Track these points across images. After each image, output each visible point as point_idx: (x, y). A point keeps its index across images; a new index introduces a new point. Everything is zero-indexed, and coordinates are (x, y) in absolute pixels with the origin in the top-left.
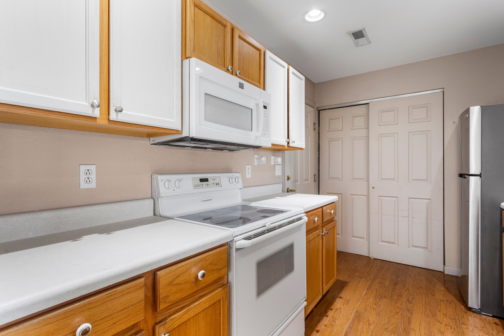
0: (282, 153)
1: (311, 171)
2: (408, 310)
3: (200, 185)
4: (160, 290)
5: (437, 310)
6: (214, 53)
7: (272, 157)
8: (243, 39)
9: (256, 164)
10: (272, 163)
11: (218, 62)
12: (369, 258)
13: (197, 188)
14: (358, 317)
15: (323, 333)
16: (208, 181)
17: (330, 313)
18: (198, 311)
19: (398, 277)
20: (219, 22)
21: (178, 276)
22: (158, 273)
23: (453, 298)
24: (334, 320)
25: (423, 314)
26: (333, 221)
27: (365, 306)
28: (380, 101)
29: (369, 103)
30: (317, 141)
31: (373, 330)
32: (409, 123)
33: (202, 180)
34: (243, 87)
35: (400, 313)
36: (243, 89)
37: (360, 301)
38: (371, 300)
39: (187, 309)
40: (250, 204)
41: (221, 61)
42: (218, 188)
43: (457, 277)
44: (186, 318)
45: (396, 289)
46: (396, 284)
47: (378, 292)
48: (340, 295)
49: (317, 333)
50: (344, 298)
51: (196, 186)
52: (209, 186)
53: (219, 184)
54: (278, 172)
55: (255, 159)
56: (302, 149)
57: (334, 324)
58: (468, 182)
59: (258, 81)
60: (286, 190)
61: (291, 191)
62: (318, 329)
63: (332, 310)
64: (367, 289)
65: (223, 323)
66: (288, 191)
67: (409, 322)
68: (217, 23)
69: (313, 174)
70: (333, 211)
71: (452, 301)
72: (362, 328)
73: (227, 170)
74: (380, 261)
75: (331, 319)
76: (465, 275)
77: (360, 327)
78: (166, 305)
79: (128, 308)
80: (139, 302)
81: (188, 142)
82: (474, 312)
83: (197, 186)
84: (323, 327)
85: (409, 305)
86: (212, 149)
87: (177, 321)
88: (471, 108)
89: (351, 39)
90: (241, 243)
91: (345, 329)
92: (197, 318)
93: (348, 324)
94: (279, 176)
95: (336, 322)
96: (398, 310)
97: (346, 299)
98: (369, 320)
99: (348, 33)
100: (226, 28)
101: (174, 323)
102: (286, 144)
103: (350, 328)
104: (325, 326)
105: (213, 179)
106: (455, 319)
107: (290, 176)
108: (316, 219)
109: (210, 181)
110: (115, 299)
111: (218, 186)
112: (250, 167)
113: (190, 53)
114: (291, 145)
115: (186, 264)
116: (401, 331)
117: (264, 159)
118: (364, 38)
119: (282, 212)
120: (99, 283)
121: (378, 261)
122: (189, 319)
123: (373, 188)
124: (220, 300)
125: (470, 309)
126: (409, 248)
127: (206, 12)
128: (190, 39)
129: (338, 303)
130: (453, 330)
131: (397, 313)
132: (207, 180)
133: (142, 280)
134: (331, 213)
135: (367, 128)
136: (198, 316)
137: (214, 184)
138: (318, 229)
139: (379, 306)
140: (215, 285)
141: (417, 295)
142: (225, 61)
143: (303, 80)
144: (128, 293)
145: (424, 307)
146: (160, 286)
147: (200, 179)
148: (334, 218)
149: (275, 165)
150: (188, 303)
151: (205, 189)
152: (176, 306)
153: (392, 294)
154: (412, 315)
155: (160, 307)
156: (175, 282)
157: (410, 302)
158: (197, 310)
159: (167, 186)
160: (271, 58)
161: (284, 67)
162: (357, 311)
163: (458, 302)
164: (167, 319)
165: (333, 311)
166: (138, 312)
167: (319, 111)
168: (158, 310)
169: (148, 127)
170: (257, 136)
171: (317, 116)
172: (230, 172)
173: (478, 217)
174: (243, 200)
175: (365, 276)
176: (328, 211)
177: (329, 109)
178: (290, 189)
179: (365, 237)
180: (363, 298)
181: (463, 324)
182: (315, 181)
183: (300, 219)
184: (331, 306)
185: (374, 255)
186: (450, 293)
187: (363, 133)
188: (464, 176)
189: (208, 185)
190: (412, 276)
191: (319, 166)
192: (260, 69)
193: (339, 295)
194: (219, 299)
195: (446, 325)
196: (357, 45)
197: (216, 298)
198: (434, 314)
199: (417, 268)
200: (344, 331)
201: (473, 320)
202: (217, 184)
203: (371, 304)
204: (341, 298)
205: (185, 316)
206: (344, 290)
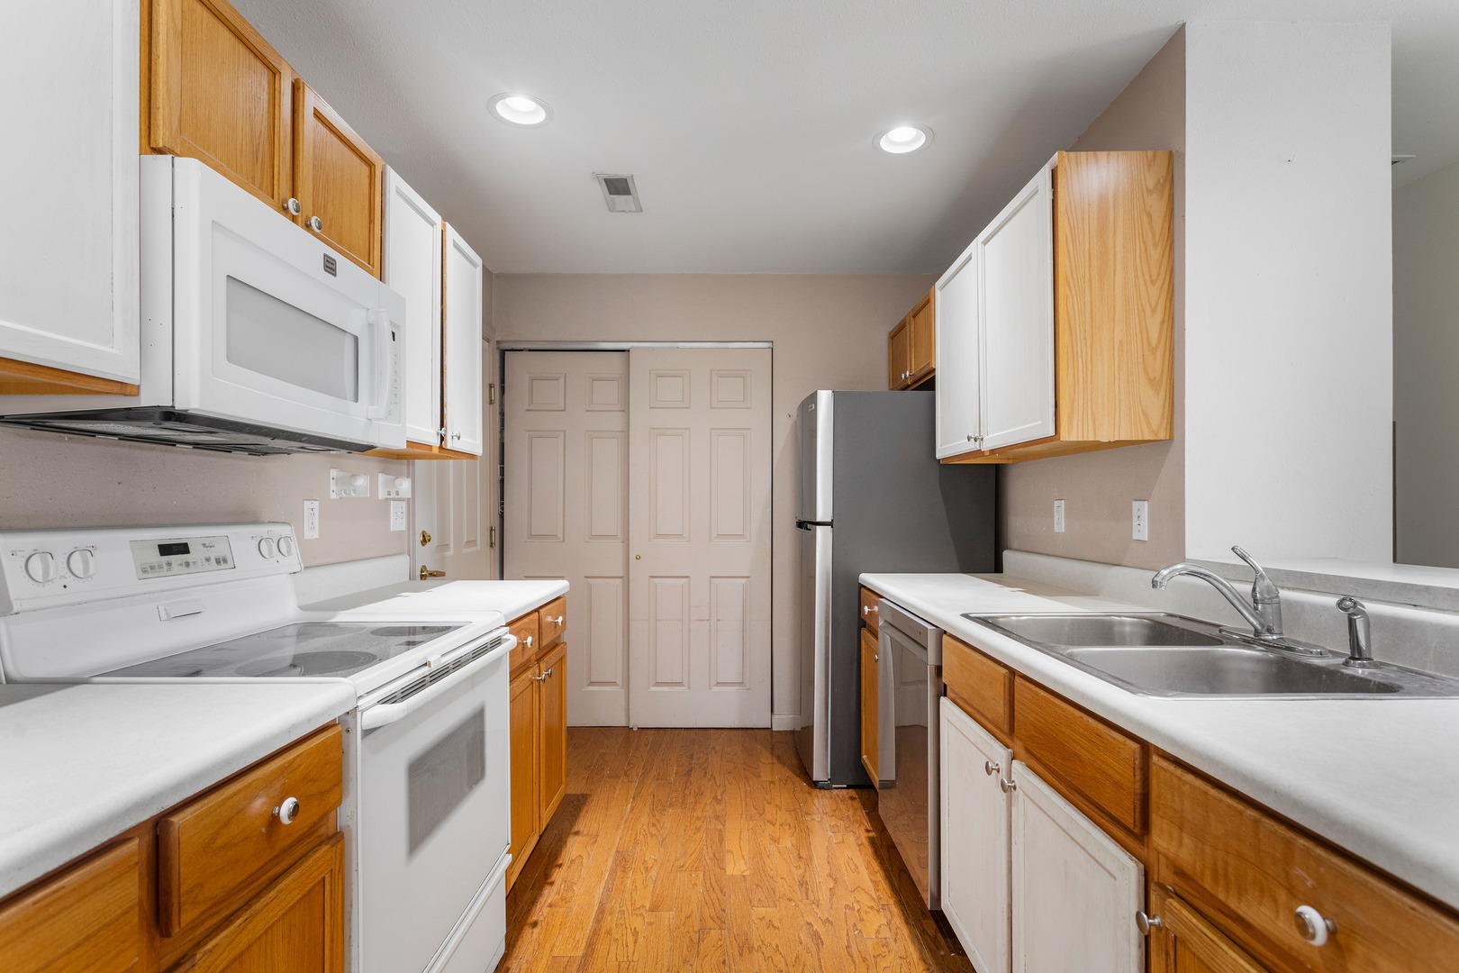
0: (408, 465)
1: (483, 518)
2: (717, 818)
3: (161, 567)
4: (182, 870)
5: (765, 802)
6: (241, 148)
7: (381, 477)
8: (327, 123)
9: (333, 496)
10: (382, 495)
11: (253, 178)
12: (628, 729)
13: (150, 575)
14: (622, 862)
15: (548, 923)
16: (189, 553)
17: (558, 876)
18: (273, 916)
19: (691, 757)
20: (258, 54)
21: (227, 824)
22: (176, 819)
23: (789, 773)
24: (570, 888)
25: (744, 816)
26: (557, 645)
27: (633, 837)
28: (653, 349)
29: (629, 351)
30: (498, 436)
31: (656, 878)
32: (712, 408)
33: (166, 550)
34: (335, 270)
35: (704, 828)
36: (335, 275)
37: (622, 827)
38: (644, 820)
39: (245, 917)
40: (331, 618)
41: (262, 178)
42: (223, 574)
43: (793, 732)
44: (244, 940)
45: (691, 783)
46: (689, 772)
47: (656, 800)
48: (575, 829)
49: (533, 928)
50: (585, 832)
51: (147, 570)
52: (192, 568)
53: (225, 561)
54: (397, 522)
55: (332, 482)
56: (472, 456)
57: (570, 894)
58: (814, 537)
59: (367, 254)
60: (418, 573)
61: (431, 574)
62: (534, 918)
63: (560, 866)
64: (634, 798)
65: (332, 941)
66: (422, 577)
67: (721, 841)
68: (252, 56)
69: (487, 526)
70: (560, 619)
71: (789, 780)
72: (634, 882)
73: (245, 517)
74: (653, 731)
75: (563, 886)
76: (807, 725)
77: (629, 880)
78: (196, 912)
79: (94, 934)
80: (125, 913)
81: (151, 424)
82: (822, 788)
83: (149, 569)
84: (546, 910)
85: (718, 808)
86: (197, 445)
87: (221, 954)
88: (819, 392)
89: (600, 191)
90: (373, 714)
91: (596, 898)
92: (269, 939)
93: (603, 885)
94: (400, 533)
95: (575, 888)
96: (698, 824)
97: (590, 833)
98: (645, 861)
99: (597, 176)
100: (277, 77)
101: (216, 960)
102: (436, 442)
103: (608, 890)
104: (550, 906)
105: (204, 544)
106: (794, 810)
107: (428, 532)
108: (530, 639)
109: (196, 553)
110: (59, 913)
111: (223, 566)
112: (316, 505)
113: (167, 134)
114: (450, 444)
115: (245, 787)
116: (709, 861)
117: (361, 482)
118: (630, 197)
119: (444, 630)
120: (19, 869)
121: (649, 731)
122: (250, 946)
123: (638, 558)
124: (324, 878)
125: (815, 785)
126: (711, 689)
127: (217, 13)
128: (168, 91)
129: (574, 848)
130: (793, 830)
131: (698, 829)
132: (182, 549)
133: (133, 845)
134: (556, 623)
135: (623, 411)
136: (270, 931)
137: (208, 560)
138: (528, 668)
139: (662, 828)
140: (306, 842)
141: (730, 784)
142: (276, 178)
143: (478, 268)
144: (96, 890)
145: (744, 804)
146: (182, 859)
147: (159, 546)
148: (560, 636)
149: (387, 500)
150: (241, 903)
151: (177, 580)
152: (212, 916)
153: (684, 795)
154: (724, 826)
155: (182, 920)
156: (219, 842)
157: (719, 802)
158: (271, 914)
159: (40, 572)
160: (399, 192)
161: (432, 224)
162: (617, 852)
163: (798, 779)
164: (195, 955)
165: (564, 867)
166: (123, 942)
167: (503, 353)
168: (176, 930)
169: (19, 367)
170: (369, 417)
171: (498, 365)
172: (254, 520)
173: (827, 605)
174: (303, 608)
175: (625, 773)
176: (549, 619)
177: (530, 350)
178: (430, 568)
179: (619, 682)
180: (626, 821)
181: (807, 814)
182: (491, 546)
183: (497, 642)
184: (556, 859)
185: (639, 721)
186: (783, 764)
187: (613, 421)
188: (806, 525)
189: (187, 564)
190: (717, 748)
191: (502, 504)
192: (371, 221)
193: (571, 828)
194: (321, 876)
195: (781, 825)
196: (612, 208)
197: (316, 873)
198: (762, 811)
199: (726, 731)
200: (597, 902)
201: (821, 803)
202: (218, 561)
203: (646, 828)
204: (577, 833)
205: (242, 935)
206: (582, 815)
